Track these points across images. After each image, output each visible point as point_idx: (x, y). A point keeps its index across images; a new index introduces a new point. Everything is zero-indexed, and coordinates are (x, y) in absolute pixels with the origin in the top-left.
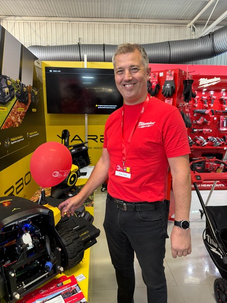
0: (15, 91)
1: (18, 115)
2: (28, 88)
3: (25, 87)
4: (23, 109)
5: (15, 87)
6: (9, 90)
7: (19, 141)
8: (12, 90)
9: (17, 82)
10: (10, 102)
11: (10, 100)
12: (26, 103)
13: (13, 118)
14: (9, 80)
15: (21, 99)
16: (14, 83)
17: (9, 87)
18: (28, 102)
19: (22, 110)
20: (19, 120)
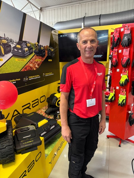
0: (34, 50)
1: (36, 63)
2: (45, 47)
3: (43, 47)
4: (41, 60)
5: (33, 47)
6: (28, 49)
7: (36, 78)
8: (31, 49)
9: (35, 44)
10: (29, 56)
11: (29, 55)
12: (43, 56)
13: (31, 65)
14: (29, 43)
15: (39, 54)
16: (33, 45)
17: (28, 47)
18: (45, 56)
19: (39, 60)
20: (37, 66)
